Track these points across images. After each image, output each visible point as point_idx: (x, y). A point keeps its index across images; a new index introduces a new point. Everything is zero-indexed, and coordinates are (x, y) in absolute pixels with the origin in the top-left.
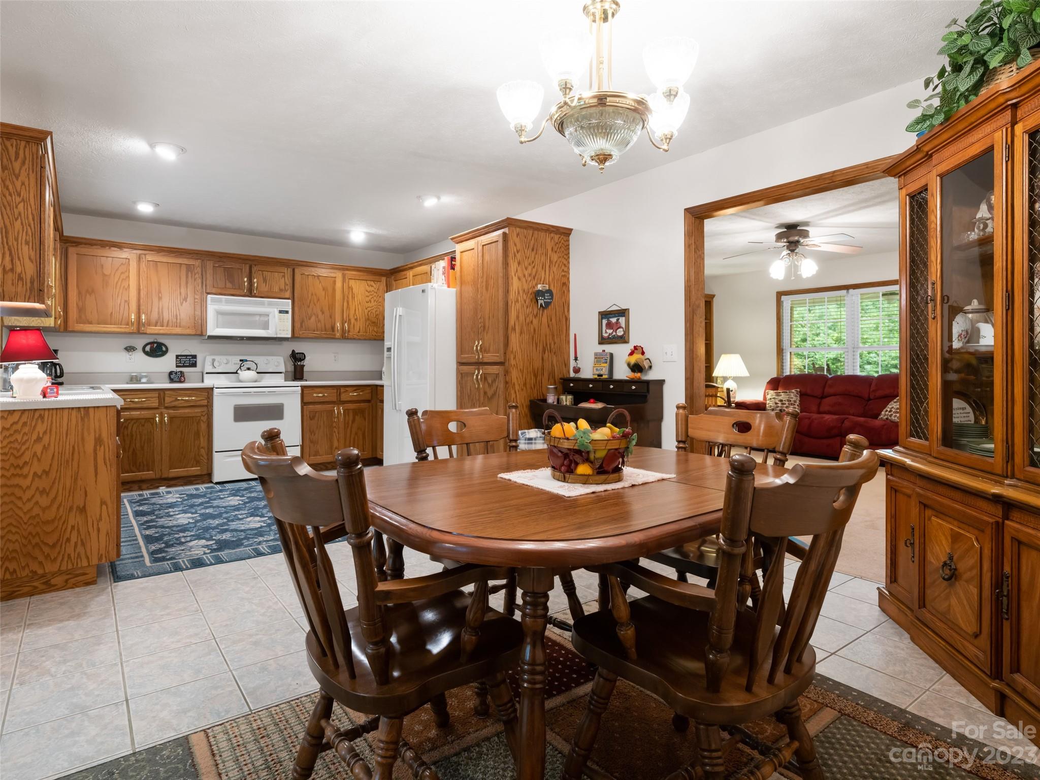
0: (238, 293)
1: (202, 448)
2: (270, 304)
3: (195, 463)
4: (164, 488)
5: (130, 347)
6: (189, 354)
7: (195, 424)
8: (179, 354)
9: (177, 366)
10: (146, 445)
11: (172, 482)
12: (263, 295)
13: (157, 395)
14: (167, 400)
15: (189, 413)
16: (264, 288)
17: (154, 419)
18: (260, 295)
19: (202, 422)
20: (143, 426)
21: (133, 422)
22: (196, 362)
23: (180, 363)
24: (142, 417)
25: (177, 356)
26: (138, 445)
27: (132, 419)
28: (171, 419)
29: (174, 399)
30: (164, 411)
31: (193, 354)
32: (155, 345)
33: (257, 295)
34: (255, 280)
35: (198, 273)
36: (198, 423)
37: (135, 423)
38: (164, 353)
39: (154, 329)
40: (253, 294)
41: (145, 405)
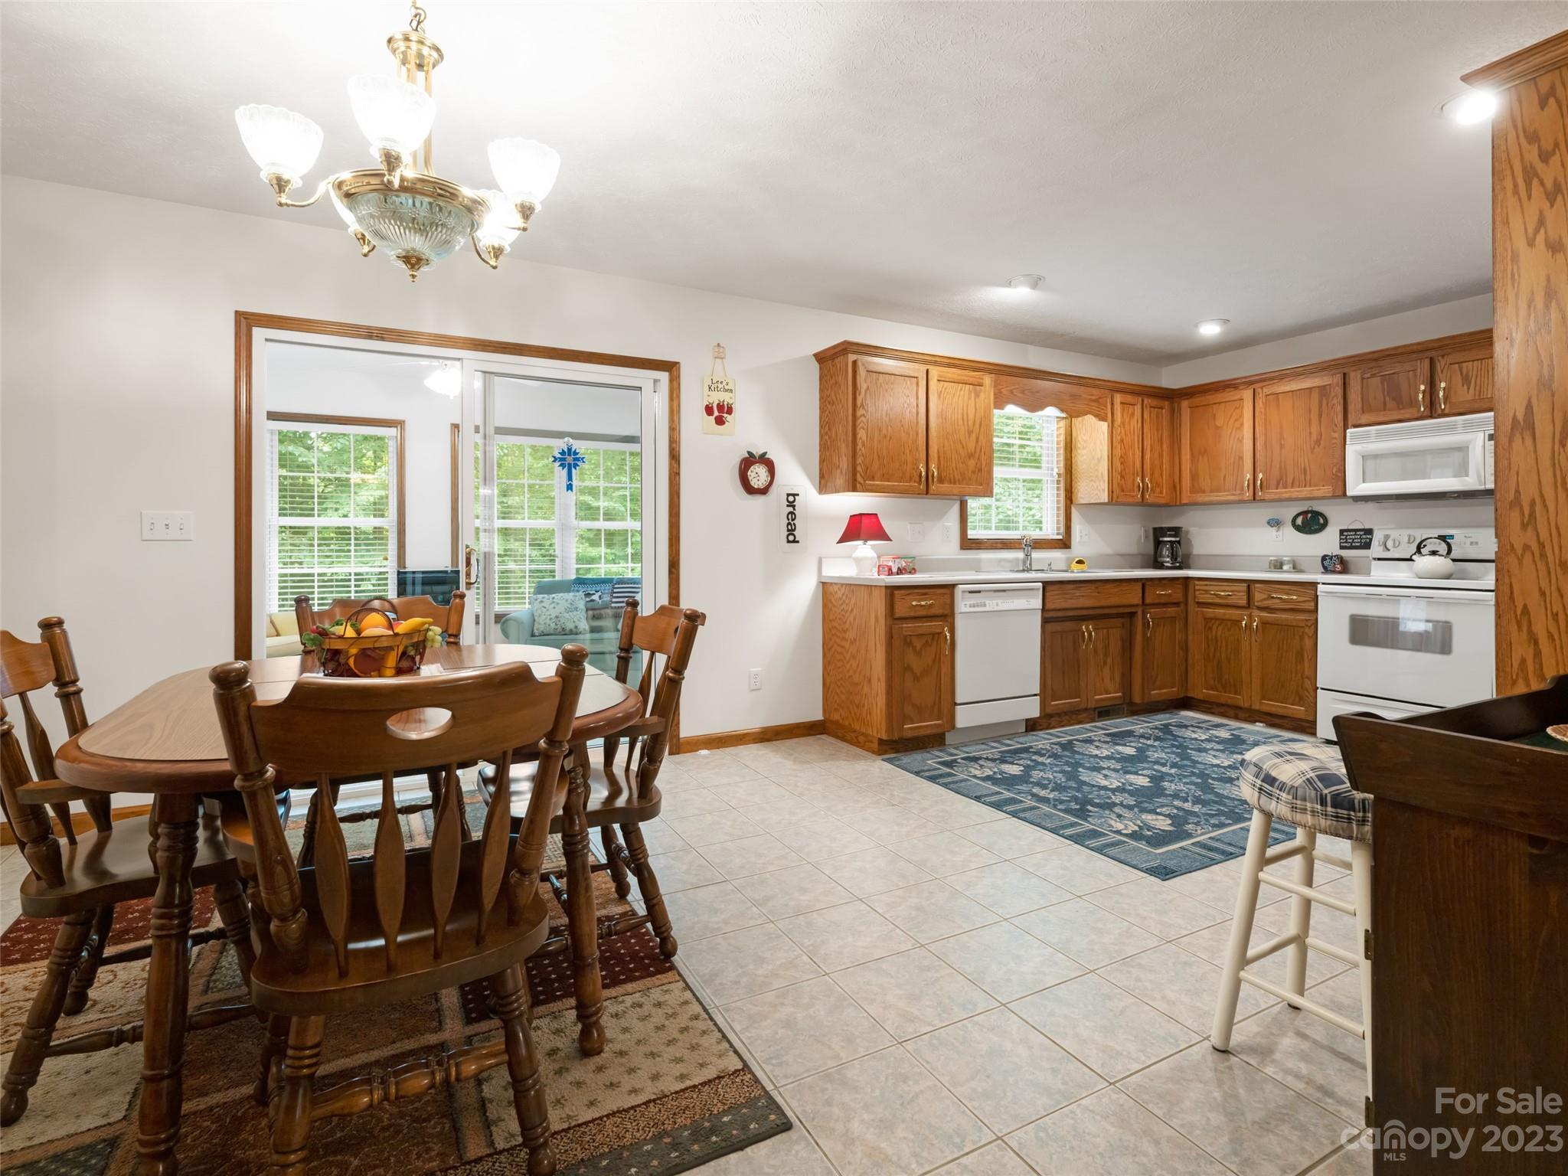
0: (1407, 416)
1: (1307, 677)
2: (1467, 427)
3: (1297, 699)
4: (1261, 725)
5: (1273, 519)
6: (1362, 527)
7: (1297, 637)
8: (1345, 527)
9: (1342, 548)
10: (1232, 657)
11: (1277, 721)
12: (1461, 410)
13: (1245, 589)
14: (1258, 596)
15: (1287, 620)
16: (1463, 395)
17: (1241, 622)
18: (1454, 411)
19: (1306, 637)
20: (1229, 630)
21: (1218, 622)
22: (1371, 540)
23: (1346, 542)
24: (1227, 617)
25: (1342, 532)
26: (1223, 655)
27: (1216, 619)
28: (1264, 624)
29: (1266, 596)
30: (1256, 613)
31: (1367, 527)
32: (1309, 515)
33: (1446, 411)
34: (1443, 385)
35: (1336, 396)
36: (1302, 638)
37: (1219, 625)
38: (1323, 527)
39: (1276, 493)
40: (1439, 412)
41: (1230, 601)
